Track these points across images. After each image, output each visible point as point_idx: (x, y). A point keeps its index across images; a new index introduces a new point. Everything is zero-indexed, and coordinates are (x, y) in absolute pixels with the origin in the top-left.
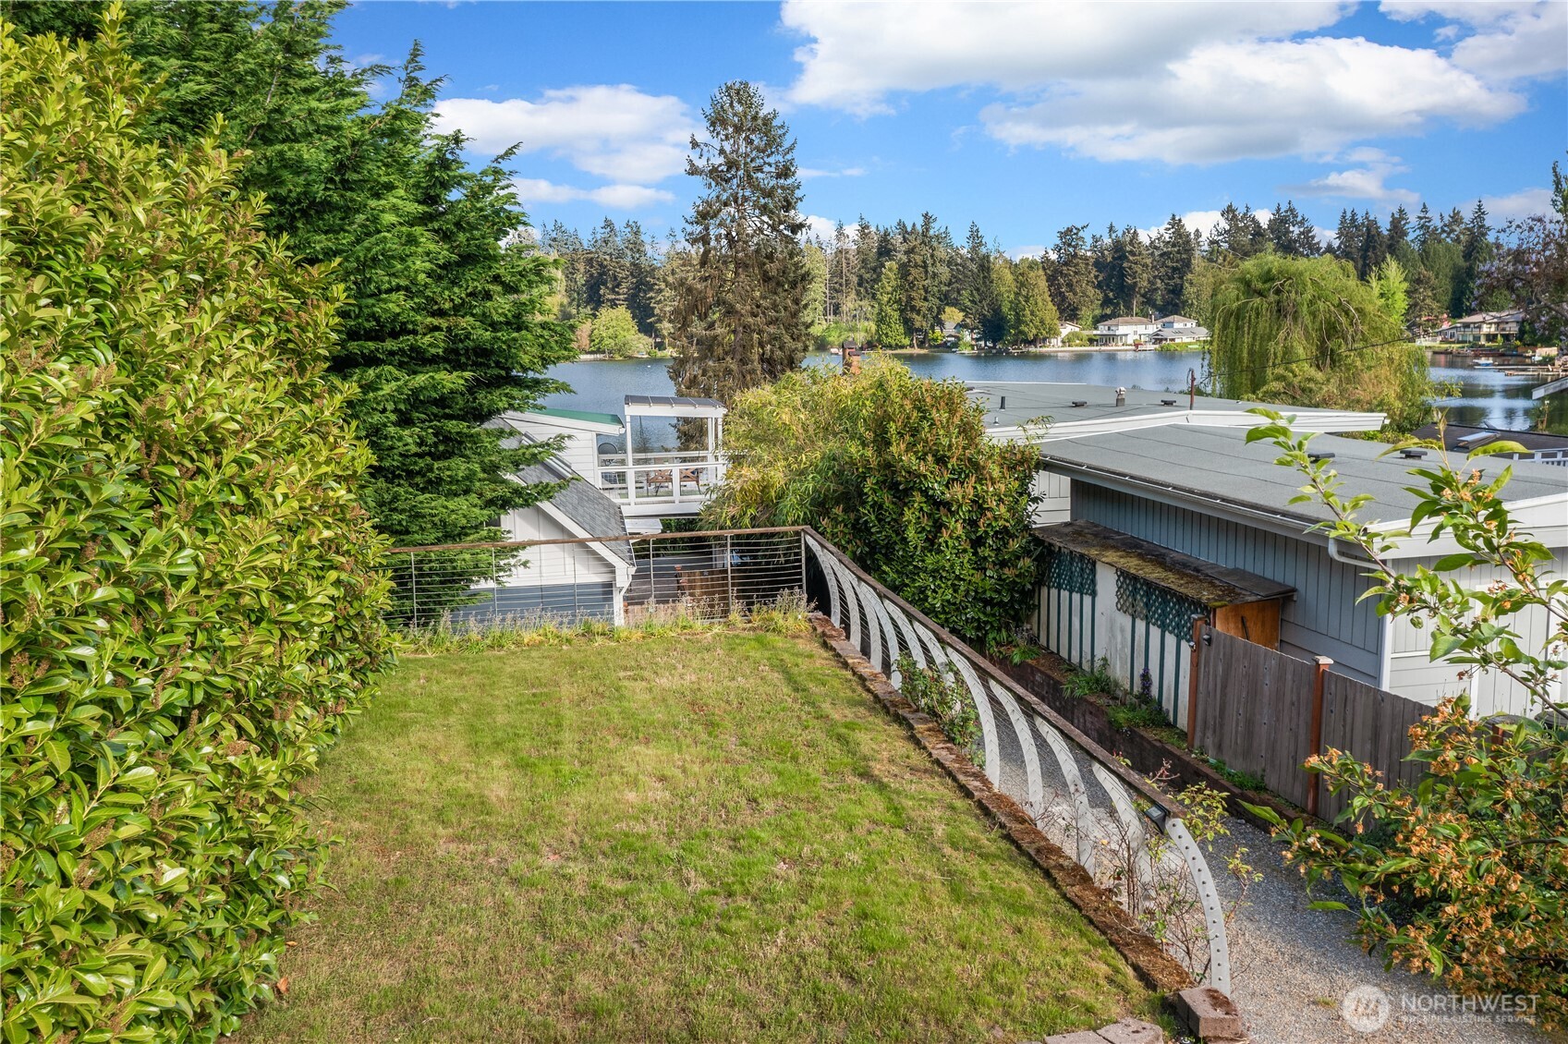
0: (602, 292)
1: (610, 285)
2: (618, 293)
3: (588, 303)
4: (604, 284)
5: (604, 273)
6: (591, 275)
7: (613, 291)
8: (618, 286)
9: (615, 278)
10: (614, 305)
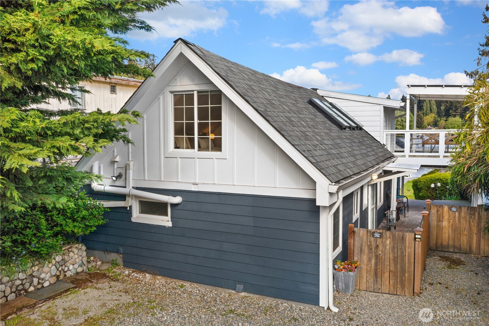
0: (450, 112)
1: (454, 109)
2: (457, 112)
3: (445, 116)
4: (452, 109)
5: (452, 105)
6: (447, 106)
7: (455, 111)
8: (457, 109)
9: (456, 107)
10: (455, 116)
